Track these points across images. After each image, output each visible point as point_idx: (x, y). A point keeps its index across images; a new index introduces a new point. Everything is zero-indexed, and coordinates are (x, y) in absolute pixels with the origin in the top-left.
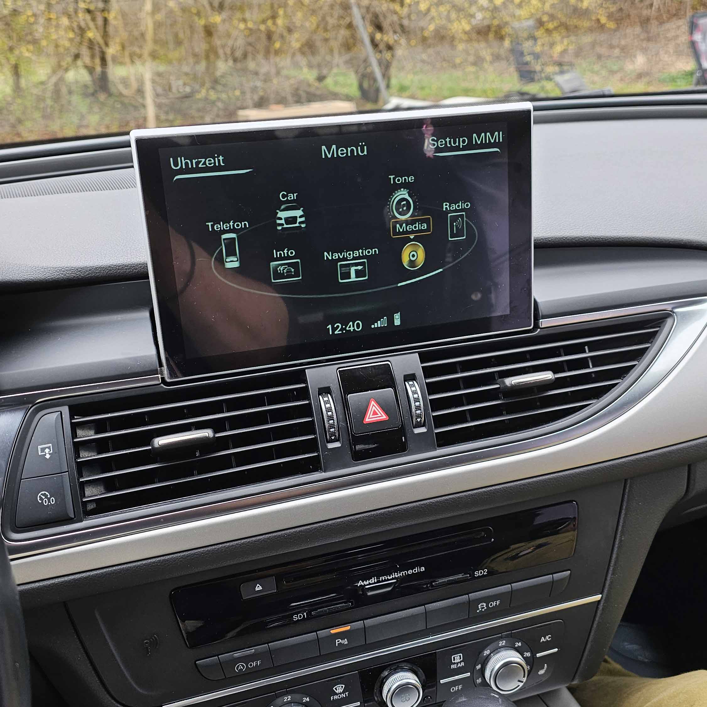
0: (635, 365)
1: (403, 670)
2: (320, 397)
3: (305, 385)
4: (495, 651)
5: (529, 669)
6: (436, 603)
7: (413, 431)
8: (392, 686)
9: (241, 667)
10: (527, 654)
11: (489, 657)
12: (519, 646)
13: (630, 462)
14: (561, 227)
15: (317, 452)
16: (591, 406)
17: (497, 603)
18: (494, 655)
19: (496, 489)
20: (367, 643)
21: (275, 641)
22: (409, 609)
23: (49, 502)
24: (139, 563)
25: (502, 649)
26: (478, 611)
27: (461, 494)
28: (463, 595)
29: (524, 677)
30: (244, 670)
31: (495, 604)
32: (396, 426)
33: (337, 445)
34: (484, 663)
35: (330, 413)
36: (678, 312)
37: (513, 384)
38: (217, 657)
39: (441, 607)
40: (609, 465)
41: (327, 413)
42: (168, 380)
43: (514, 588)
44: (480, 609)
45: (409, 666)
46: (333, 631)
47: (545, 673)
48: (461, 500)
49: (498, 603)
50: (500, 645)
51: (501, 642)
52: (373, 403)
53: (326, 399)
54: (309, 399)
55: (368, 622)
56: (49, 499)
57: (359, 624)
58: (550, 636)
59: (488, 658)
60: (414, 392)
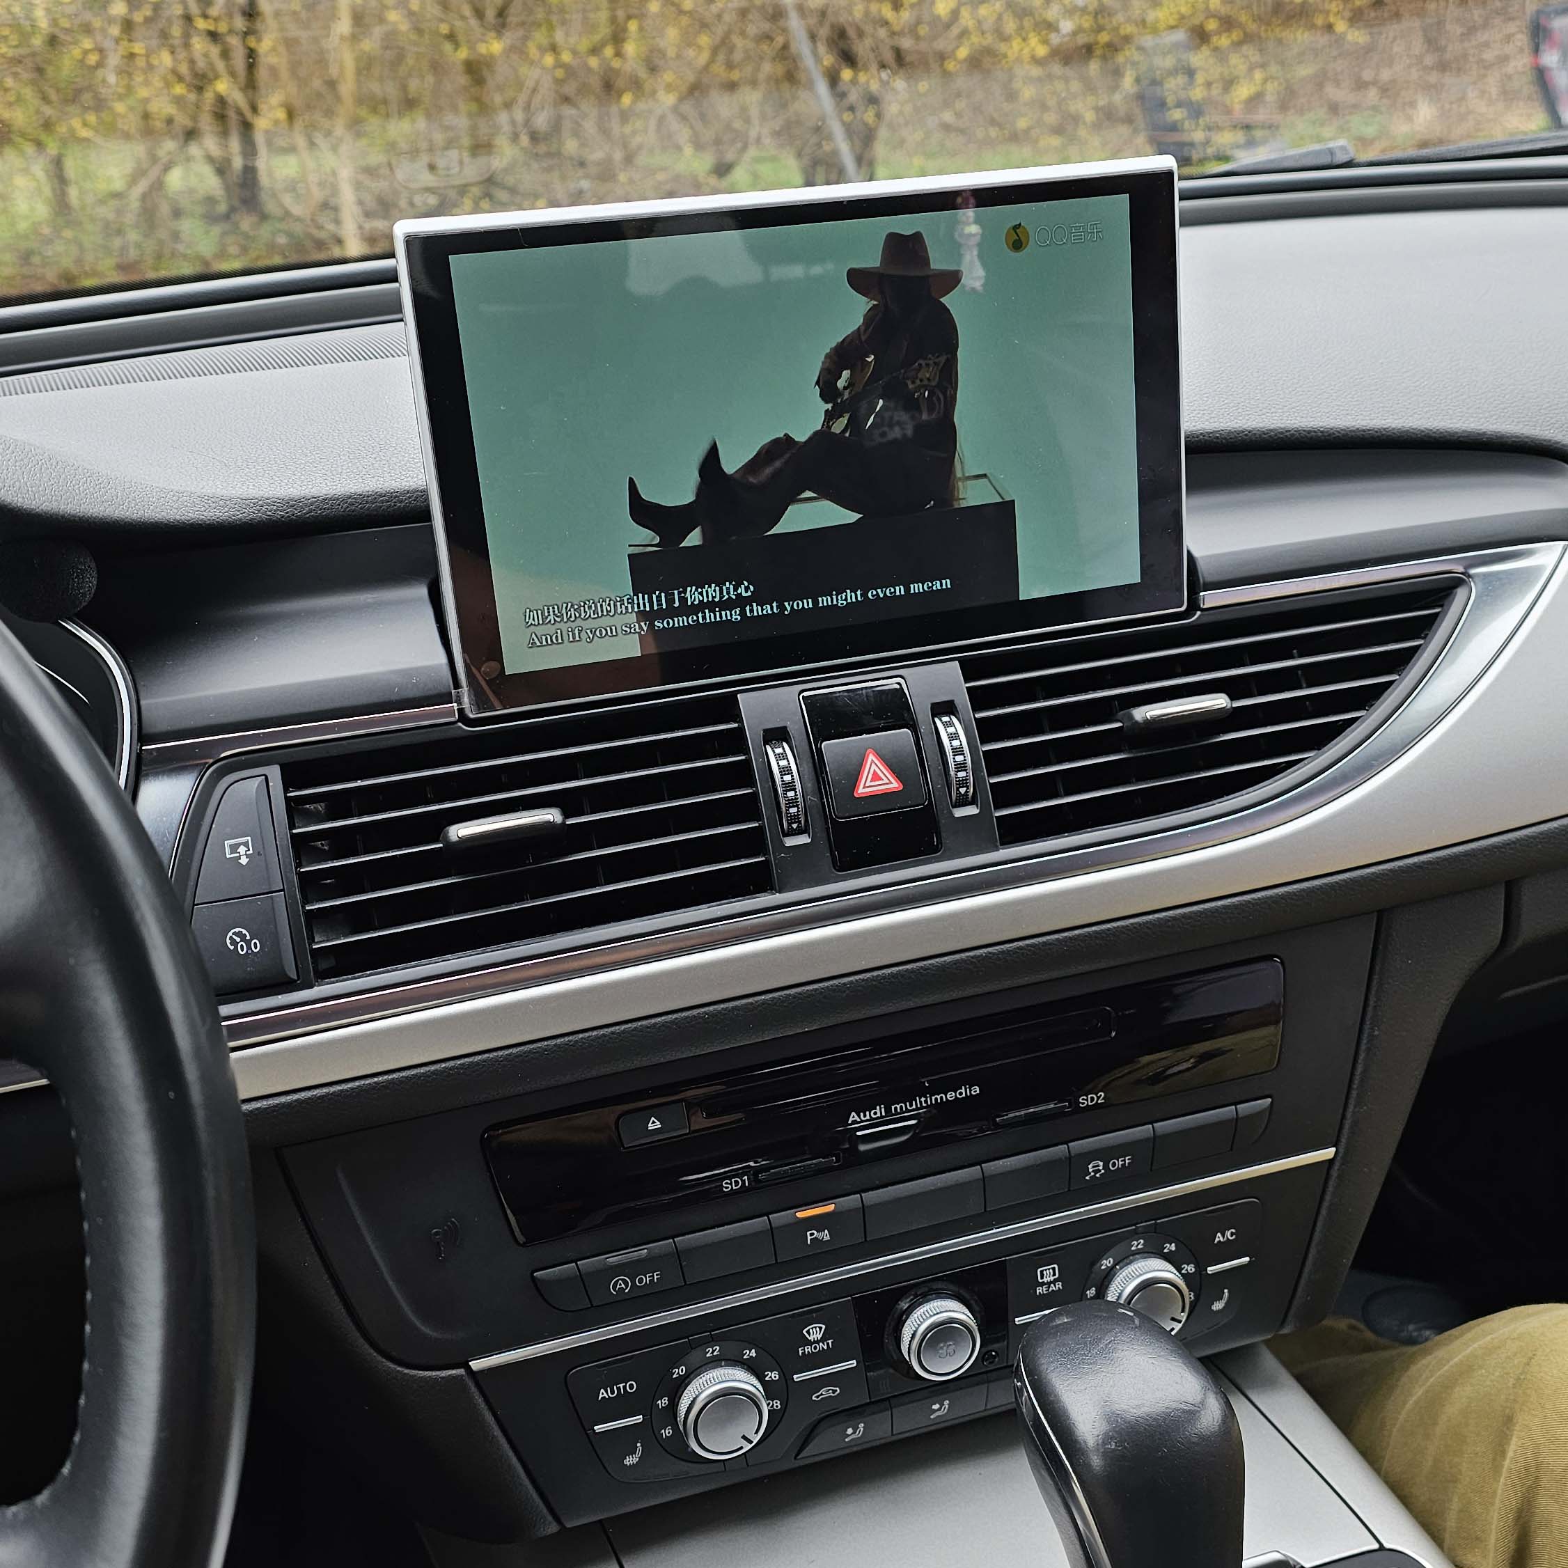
0: (1391, 683)
1: (940, 1295)
2: (768, 748)
3: (736, 725)
4: (1124, 1259)
5: (1193, 1298)
6: (1003, 1160)
7: (952, 814)
8: (919, 1325)
9: (620, 1284)
10: (1189, 1269)
11: (1112, 1273)
12: (1171, 1251)
13: (1387, 874)
14: (1240, 410)
15: (764, 855)
16: (1306, 762)
17: (1124, 1160)
18: (1121, 1268)
19: (1118, 927)
20: (868, 1239)
21: (688, 1233)
22: (949, 1171)
23: (249, 947)
24: (422, 1070)
25: (1137, 1256)
26: (1087, 1178)
27: (1048, 937)
28: (1056, 1145)
29: (1183, 1311)
30: (627, 1291)
31: (1121, 1163)
32: (919, 802)
33: (804, 839)
34: (1102, 1284)
35: (787, 778)
36: (1478, 575)
37: (1149, 718)
38: (574, 1264)
39: (1014, 1168)
40: (1344, 880)
41: (782, 778)
42: (472, 716)
43: (1159, 1132)
44: (1092, 1174)
45: (951, 1287)
46: (799, 1215)
47: (1224, 1307)
48: (1050, 949)
49: (1127, 1161)
50: (1133, 1248)
51: (1136, 1243)
52: (871, 757)
53: (779, 751)
54: (747, 752)
55: (871, 1197)
56: (248, 943)
57: (852, 1201)
58: (1233, 1231)
59: (1109, 1275)
60: (954, 737)
